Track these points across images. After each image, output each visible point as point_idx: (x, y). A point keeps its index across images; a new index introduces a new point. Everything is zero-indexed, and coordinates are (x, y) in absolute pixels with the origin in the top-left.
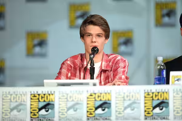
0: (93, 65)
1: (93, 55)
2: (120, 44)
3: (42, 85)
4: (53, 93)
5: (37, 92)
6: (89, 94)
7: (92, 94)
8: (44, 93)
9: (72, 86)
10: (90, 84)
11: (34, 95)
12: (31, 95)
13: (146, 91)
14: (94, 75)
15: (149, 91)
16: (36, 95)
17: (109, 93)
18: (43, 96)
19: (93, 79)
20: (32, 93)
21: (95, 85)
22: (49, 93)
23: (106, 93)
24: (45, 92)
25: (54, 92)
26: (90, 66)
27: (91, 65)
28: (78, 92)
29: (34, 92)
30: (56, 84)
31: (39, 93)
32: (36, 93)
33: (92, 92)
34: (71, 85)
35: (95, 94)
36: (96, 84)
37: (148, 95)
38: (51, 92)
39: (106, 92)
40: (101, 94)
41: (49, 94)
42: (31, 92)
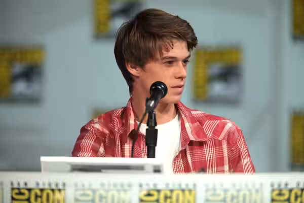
0: (153, 125)
1: (153, 102)
2: (211, 79)
3: (37, 169)
4: (60, 187)
5: (26, 184)
6: (145, 192)
7: (152, 192)
8: (41, 186)
9: (105, 172)
10: (146, 167)
11: (19, 189)
12: (13, 189)
13: (276, 186)
14: (156, 148)
15: (283, 186)
16: (23, 191)
17: (190, 191)
18: (39, 193)
19: (154, 157)
20: (16, 186)
21: (157, 170)
22: (53, 187)
23: (183, 191)
24: (44, 184)
25: (64, 185)
26: (147, 127)
27: (150, 124)
28: (119, 187)
29: (19, 184)
30: (69, 168)
31: (29, 186)
32: (22, 186)
33: (152, 187)
34: (103, 171)
35: (159, 191)
36: (161, 169)
37: (280, 194)
38: (57, 185)
39: (183, 187)
40: (172, 191)
41: (53, 190)
42: (12, 184)
